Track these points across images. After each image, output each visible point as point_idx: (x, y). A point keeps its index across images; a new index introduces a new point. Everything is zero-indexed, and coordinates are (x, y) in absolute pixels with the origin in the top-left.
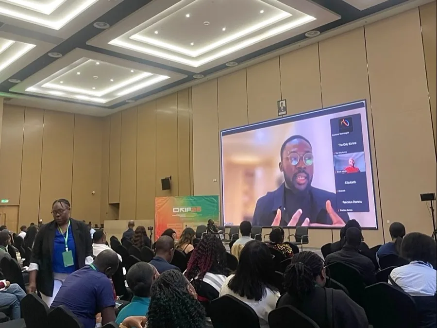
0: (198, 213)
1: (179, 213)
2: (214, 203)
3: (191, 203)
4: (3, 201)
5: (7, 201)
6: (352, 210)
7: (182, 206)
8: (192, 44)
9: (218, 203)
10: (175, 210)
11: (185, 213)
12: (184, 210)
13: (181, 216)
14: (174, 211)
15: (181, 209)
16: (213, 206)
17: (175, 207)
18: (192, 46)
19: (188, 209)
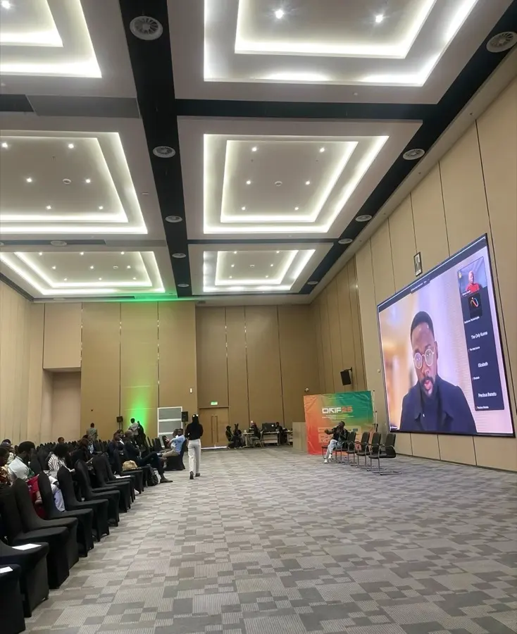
0: (350, 414)
1: (328, 414)
2: (366, 400)
3: (340, 401)
4: (212, 404)
5: (216, 403)
6: (487, 407)
7: (332, 405)
8: (297, 209)
9: (370, 401)
10: (325, 411)
11: (335, 414)
12: (334, 410)
13: (332, 417)
14: (323, 412)
15: (331, 409)
16: (367, 405)
17: (324, 407)
18: (297, 211)
19: (338, 409)
